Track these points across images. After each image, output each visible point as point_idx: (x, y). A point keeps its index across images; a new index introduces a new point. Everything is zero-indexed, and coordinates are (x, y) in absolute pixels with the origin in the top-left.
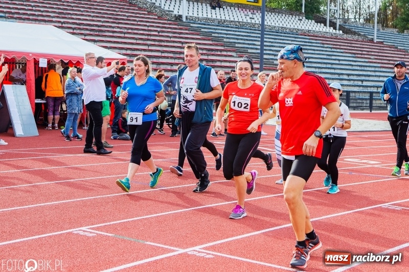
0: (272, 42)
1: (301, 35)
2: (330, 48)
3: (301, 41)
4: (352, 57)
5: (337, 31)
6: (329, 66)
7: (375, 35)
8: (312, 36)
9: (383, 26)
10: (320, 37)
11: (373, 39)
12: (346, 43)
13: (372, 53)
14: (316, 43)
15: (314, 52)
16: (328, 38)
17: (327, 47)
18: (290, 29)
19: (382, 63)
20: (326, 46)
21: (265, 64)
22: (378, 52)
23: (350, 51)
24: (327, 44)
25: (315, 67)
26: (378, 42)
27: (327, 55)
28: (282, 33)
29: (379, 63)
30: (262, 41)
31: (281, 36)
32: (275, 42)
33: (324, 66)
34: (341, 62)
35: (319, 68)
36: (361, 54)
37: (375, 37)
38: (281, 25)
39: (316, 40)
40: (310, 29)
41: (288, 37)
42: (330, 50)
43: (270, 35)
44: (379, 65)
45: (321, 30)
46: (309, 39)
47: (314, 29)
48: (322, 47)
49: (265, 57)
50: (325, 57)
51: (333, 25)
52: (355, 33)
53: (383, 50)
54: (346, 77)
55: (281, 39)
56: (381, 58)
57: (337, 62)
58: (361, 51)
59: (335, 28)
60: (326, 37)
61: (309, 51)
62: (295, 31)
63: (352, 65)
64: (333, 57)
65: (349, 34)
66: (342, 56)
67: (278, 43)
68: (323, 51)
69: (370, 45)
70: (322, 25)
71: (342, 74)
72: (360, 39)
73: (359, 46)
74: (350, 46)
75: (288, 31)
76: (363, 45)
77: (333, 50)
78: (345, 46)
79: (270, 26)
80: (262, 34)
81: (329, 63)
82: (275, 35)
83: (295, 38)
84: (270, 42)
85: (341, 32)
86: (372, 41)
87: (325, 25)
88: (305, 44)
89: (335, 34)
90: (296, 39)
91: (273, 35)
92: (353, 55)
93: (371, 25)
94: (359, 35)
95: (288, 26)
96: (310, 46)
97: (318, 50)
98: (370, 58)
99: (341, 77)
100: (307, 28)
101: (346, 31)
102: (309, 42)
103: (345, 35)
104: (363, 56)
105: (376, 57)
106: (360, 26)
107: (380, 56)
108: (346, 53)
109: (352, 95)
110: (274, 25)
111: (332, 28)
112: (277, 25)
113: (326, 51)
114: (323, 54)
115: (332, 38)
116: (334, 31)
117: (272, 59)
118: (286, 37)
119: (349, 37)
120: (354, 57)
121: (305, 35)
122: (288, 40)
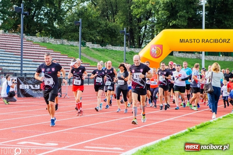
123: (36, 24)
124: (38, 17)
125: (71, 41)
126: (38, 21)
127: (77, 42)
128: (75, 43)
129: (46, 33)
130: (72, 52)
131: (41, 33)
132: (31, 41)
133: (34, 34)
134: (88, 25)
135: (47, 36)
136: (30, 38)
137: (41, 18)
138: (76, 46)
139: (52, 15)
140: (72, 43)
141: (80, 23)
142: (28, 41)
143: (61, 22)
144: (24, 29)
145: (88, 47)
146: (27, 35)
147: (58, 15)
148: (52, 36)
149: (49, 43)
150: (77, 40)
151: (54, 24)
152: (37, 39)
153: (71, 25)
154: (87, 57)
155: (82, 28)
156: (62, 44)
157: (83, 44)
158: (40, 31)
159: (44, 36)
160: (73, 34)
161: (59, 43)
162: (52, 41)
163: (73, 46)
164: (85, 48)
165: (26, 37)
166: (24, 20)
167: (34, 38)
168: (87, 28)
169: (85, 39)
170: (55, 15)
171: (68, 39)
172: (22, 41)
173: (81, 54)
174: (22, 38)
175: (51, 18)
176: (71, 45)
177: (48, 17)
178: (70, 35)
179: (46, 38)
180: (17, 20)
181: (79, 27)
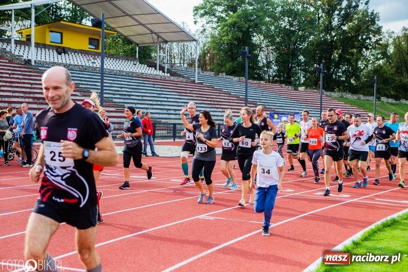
0: (111, 83)
1: (136, 77)
2: (160, 88)
3: (135, 83)
4: (178, 95)
5: (166, 74)
6: (159, 103)
7: (196, 77)
8: (145, 78)
9: (202, 70)
10: (152, 79)
11: (194, 80)
12: (173, 84)
13: (194, 92)
14: (148, 84)
15: (146, 91)
16: (158, 80)
17: (157, 88)
18: (126, 72)
19: (202, 100)
20: (156, 86)
21: (106, 102)
22: (199, 91)
23: (176, 91)
24: (158, 85)
25: (148, 104)
26: (198, 83)
27: (158, 94)
28: (119, 75)
29: (199, 100)
30: (102, 83)
31: (119, 78)
32: (114, 83)
33: (155, 103)
34: (169, 100)
35: (151, 104)
36: (185, 93)
37: (196, 79)
38: (118, 69)
39: (148, 81)
40: (143, 72)
41: (125, 79)
42: (160, 89)
43: (109, 77)
44: (200, 102)
45: (152, 73)
46: (143, 81)
47: (146, 72)
48: (153, 87)
49: (105, 95)
50: (156, 95)
51: (162, 69)
52: (180, 76)
53: (203, 89)
54: (173, 112)
55: (119, 81)
56: (201, 96)
57: (166, 100)
58: (185, 90)
59: (164, 72)
60: (156, 79)
61: (143, 91)
62: (130, 74)
63: (178, 102)
64: (162, 96)
65: (175, 77)
66: (170, 95)
67: (116, 84)
68: (154, 90)
69: (192, 86)
70: (153, 69)
71: (170, 110)
72: (184, 81)
73: (183, 86)
74: (176, 87)
75: (124, 73)
76: (187, 85)
77: (162, 89)
78: (172, 86)
79: (109, 69)
80: (102, 76)
81: (159, 101)
82: (114, 77)
83: (131, 79)
84: (109, 83)
85: (169, 75)
86: (194, 82)
87: (156, 69)
88: (139, 84)
89: (164, 76)
90: (132, 81)
91: (112, 77)
92: (179, 94)
93: (193, 69)
94: (183, 77)
95: (125, 70)
96: (143, 86)
97: (150, 90)
98: (192, 96)
99: (169, 112)
100: (140, 71)
101: (173, 74)
102: (142, 83)
103: (172, 78)
104: (186, 94)
105: (197, 95)
106: (184, 70)
107: (200, 94)
108: (173, 92)
109: (178, 127)
110: (113, 69)
111: (161, 71)
112: (115, 68)
113: (157, 90)
114: (154, 93)
115: (161, 80)
116: (163, 74)
117: (111, 98)
118: (123, 78)
119: (175, 79)
120: (179, 95)
121: (139, 78)
122: (124, 81)
123: (335, 80)
124: (336, 75)
125: (367, 96)
126: (336, 78)
127: (372, 97)
128: (371, 98)
129: (343, 89)
130: (367, 106)
131: (339, 89)
132: (330, 96)
133: (332, 90)
134: (383, 81)
135: (345, 92)
136: (328, 93)
137: (339, 76)
138: (372, 101)
139: (350, 72)
140: (367, 98)
141: (375, 80)
142: (327, 96)
143: (358, 78)
144: (323, 86)
145: (383, 101)
146: (326, 91)
147: (355, 72)
148: (349, 92)
149: (346, 98)
150: (372, 95)
151: (352, 80)
152: (335, 94)
153: (367, 81)
154: (382, 111)
155: (377, 84)
156: (359, 99)
157: (379, 99)
158: (338, 87)
159: (342, 92)
160: (368, 89)
161: (355, 98)
162: (349, 96)
163: (369, 101)
164: (380, 102)
165: (325, 93)
166: (324, 77)
167: (333, 94)
168: (382, 84)
169: (380, 94)
170: (352, 73)
171: (364, 95)
172: (321, 96)
173: (376, 108)
174: (322, 93)
175: (348, 75)
176: (367, 100)
177: (346, 74)
178: (366, 90)
179: (344, 94)
180: (318, 78)
181: (374, 83)
